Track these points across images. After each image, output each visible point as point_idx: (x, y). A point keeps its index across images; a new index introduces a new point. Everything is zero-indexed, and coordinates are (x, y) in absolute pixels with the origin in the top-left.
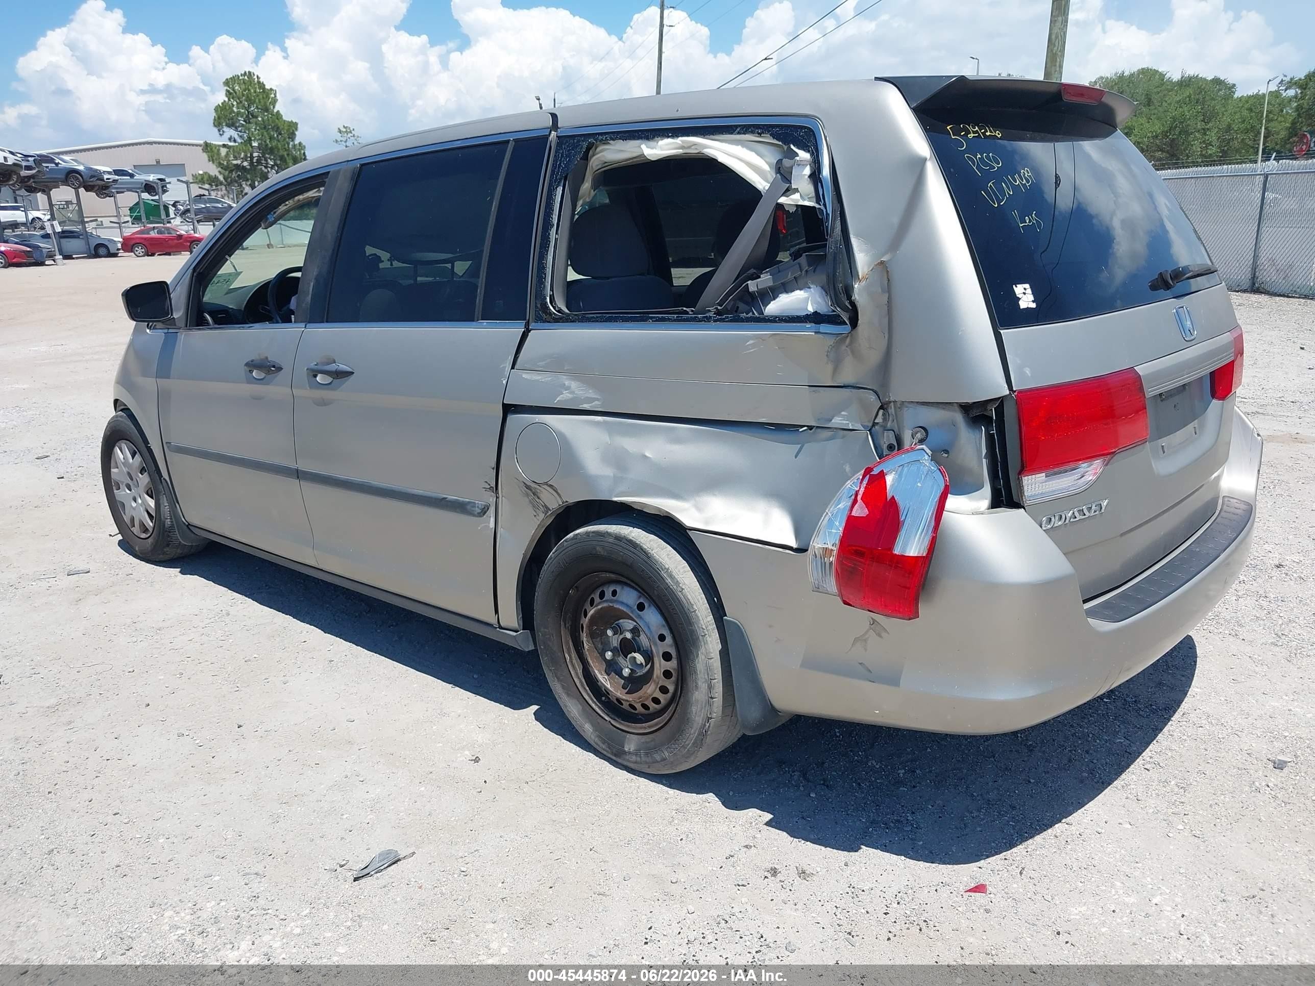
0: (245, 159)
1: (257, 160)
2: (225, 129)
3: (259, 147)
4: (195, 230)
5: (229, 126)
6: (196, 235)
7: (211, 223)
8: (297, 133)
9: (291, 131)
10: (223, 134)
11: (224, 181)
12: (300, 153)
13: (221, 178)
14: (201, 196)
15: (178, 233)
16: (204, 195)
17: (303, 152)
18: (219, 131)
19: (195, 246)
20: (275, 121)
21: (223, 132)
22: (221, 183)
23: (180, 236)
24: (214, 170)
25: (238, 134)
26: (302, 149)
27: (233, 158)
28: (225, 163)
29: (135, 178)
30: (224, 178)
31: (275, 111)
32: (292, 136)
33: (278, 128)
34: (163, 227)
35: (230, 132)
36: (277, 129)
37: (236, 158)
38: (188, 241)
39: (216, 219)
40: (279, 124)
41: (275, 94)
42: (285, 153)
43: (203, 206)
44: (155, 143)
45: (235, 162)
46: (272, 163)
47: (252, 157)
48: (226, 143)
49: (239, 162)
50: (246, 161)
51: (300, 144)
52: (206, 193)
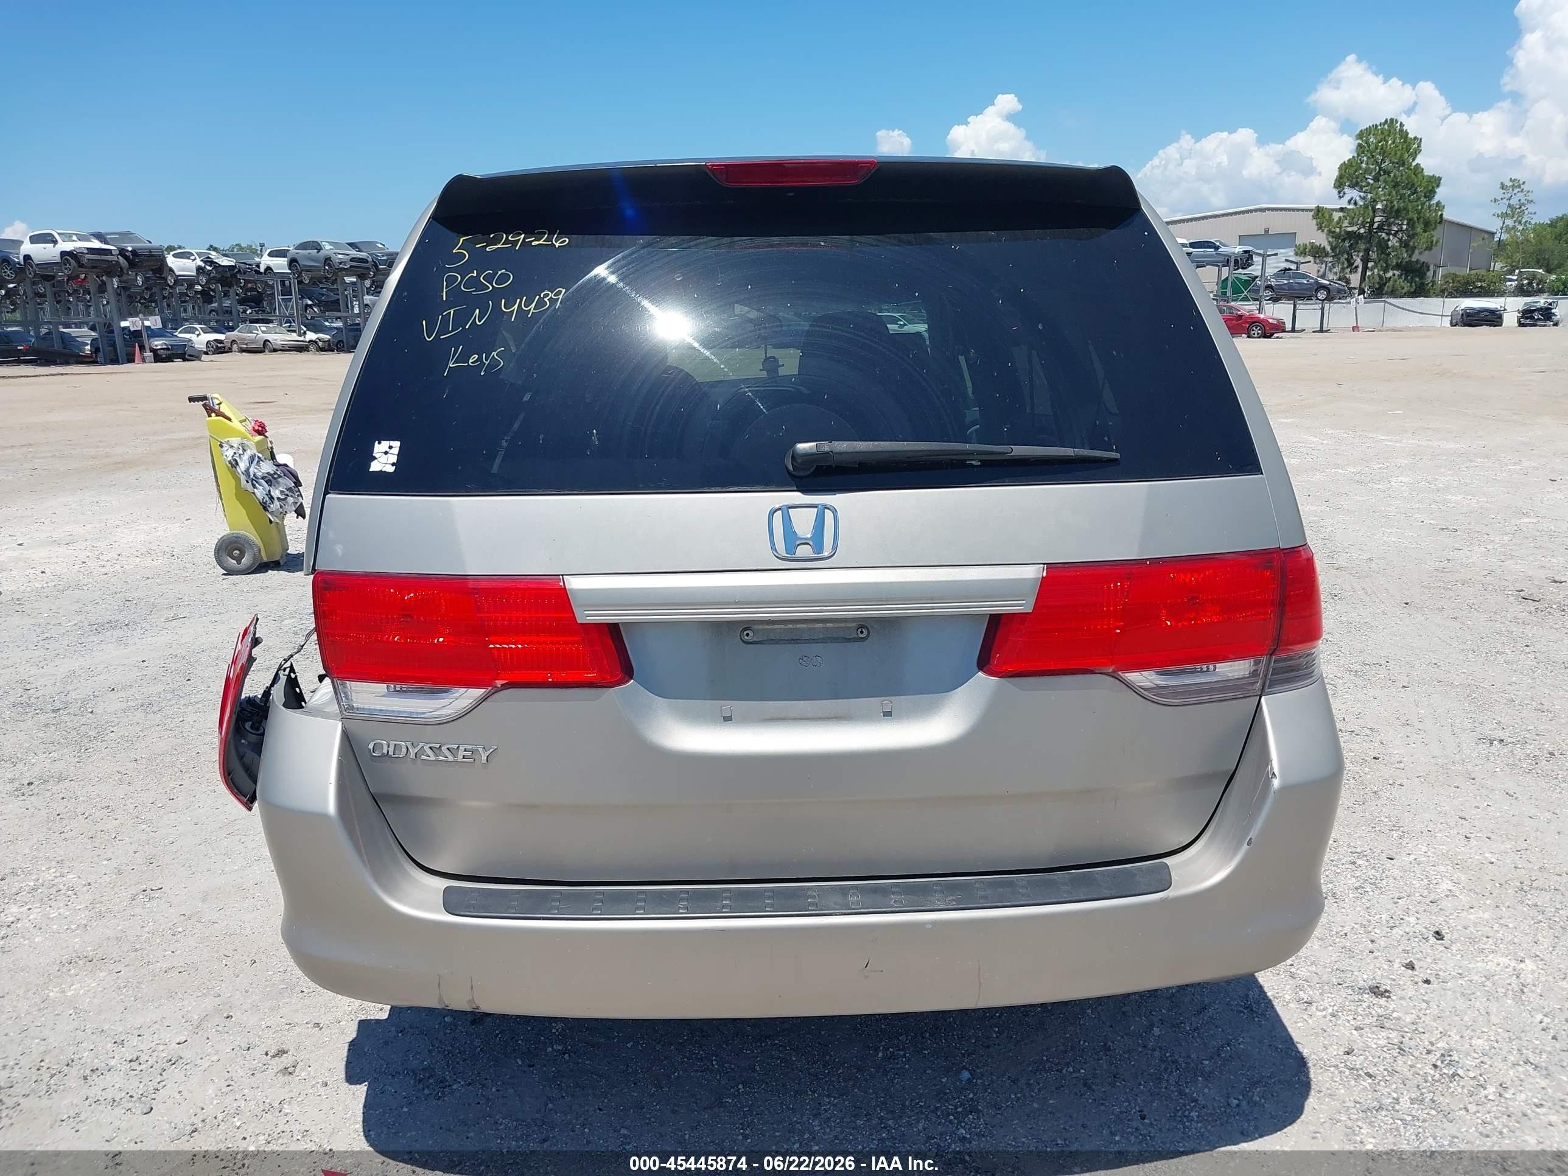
0: (1363, 225)
1: (1379, 225)
2: (1346, 190)
3: (1383, 211)
4: (1260, 310)
5: (1352, 186)
6: (1262, 316)
7: (1292, 302)
8: (1437, 190)
9: (1430, 188)
10: (1343, 197)
11: (1330, 252)
12: (1436, 215)
13: (1328, 248)
14: (1286, 270)
15: (1239, 313)
16: (1290, 269)
17: (1440, 213)
18: (1339, 192)
19: (1254, 328)
20: (1410, 177)
21: (1344, 193)
22: (1327, 255)
23: (1241, 316)
24: (1321, 240)
25: (1360, 196)
26: (1439, 210)
27: (1347, 225)
28: (1338, 230)
29: (1220, 250)
30: (1331, 249)
31: (1414, 164)
32: (1430, 193)
33: (1413, 185)
34: (1225, 306)
35: (1352, 193)
36: (1411, 186)
37: (1351, 224)
38: (1247, 322)
39: (1298, 297)
40: (1416, 180)
41: (1419, 146)
42: (1415, 216)
43: (1286, 282)
44: (1269, 209)
45: (1350, 229)
46: (1396, 229)
47: (1372, 222)
48: (1344, 206)
49: (1355, 229)
50: (1364, 227)
51: (1438, 203)
52: (1293, 266)
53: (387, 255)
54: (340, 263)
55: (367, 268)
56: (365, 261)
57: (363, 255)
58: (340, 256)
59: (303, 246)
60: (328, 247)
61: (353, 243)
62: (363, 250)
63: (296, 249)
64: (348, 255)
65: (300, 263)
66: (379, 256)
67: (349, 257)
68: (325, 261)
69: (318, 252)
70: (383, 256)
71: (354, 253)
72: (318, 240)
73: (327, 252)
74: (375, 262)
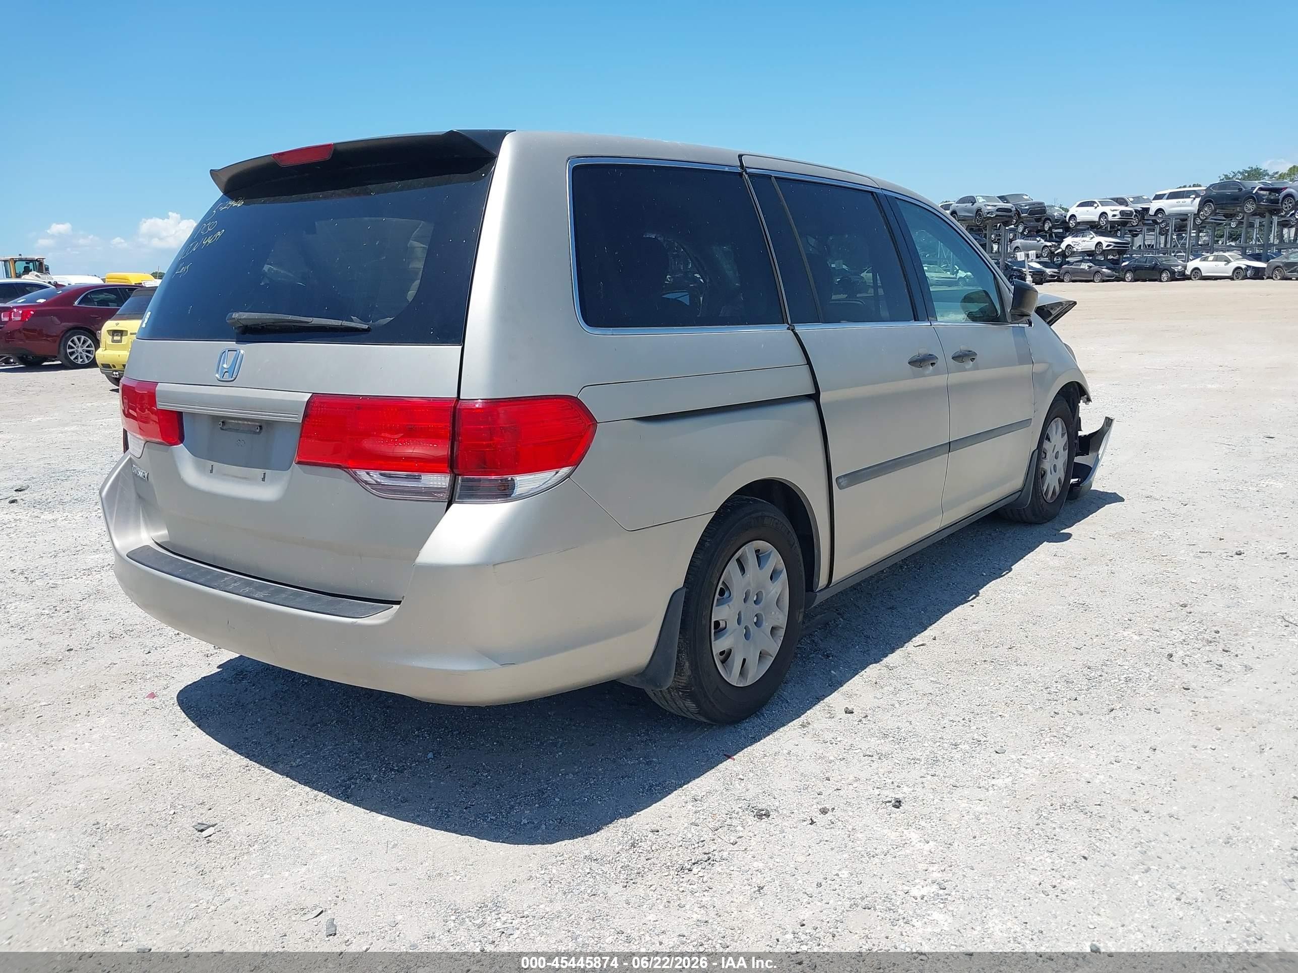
53: (1029, 205)
54: (988, 213)
55: (1010, 217)
56: (1009, 210)
57: (1008, 206)
58: (989, 208)
59: (962, 201)
60: (981, 200)
61: (1003, 196)
62: (1010, 200)
63: (957, 203)
64: (995, 206)
65: (958, 214)
66: (1021, 206)
67: (996, 208)
68: (977, 212)
69: (972, 205)
70: (1026, 206)
71: (1001, 205)
72: (974, 195)
73: (981, 205)
74: (1018, 211)
